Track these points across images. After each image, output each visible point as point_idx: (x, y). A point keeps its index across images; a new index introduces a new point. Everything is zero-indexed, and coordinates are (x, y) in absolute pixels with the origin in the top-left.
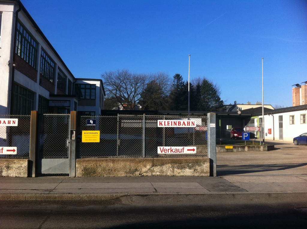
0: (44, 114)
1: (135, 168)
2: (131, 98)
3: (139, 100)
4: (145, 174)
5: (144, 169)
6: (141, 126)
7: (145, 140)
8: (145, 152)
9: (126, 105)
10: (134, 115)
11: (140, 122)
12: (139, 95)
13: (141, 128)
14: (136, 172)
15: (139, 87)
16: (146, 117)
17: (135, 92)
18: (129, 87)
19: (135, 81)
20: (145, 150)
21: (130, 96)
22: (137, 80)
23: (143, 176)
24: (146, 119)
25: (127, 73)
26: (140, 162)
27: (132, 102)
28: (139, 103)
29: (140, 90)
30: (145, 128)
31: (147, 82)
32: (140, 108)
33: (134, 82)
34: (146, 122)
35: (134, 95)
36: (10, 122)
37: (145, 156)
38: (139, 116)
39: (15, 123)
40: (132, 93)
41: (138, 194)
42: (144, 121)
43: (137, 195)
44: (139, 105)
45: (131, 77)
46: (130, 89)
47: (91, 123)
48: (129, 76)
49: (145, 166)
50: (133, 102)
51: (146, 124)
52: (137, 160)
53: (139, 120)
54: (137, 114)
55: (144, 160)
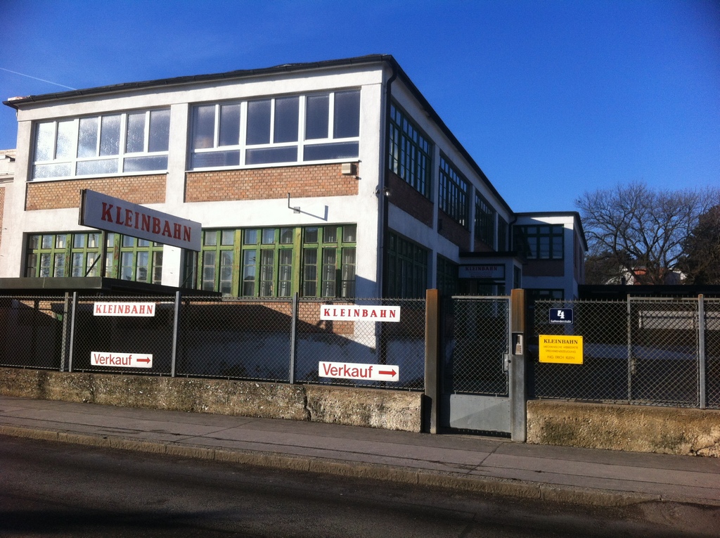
0: (453, 297)
1: (678, 435)
2: (656, 254)
3: (677, 257)
4: (705, 451)
5: (704, 440)
6: (692, 327)
7: (706, 362)
8: (707, 394)
9: (644, 273)
10: (672, 299)
11: (690, 316)
12: (678, 245)
13: (694, 332)
14: (680, 443)
15: (675, 225)
16: (705, 302)
17: (666, 240)
18: (648, 225)
19: (664, 211)
20: (707, 388)
21: (653, 249)
22: (671, 207)
23: (701, 455)
24: (706, 308)
25: (643, 192)
26: (692, 418)
27: (659, 265)
28: (677, 266)
29: (680, 233)
30: (706, 331)
31: (699, 210)
32: (682, 278)
33: (662, 213)
34: (707, 316)
35: (663, 246)
36: (385, 314)
37: (707, 405)
38: (687, 301)
39: (394, 316)
40: (657, 241)
41: (689, 501)
42: (700, 313)
43: (688, 504)
44: (680, 272)
45: (655, 200)
46: (652, 230)
47: (559, 318)
48: (647, 197)
49: (707, 431)
50: (662, 264)
51: (706, 321)
52: (683, 412)
53: (687, 310)
54: (680, 296)
55: (704, 416)
